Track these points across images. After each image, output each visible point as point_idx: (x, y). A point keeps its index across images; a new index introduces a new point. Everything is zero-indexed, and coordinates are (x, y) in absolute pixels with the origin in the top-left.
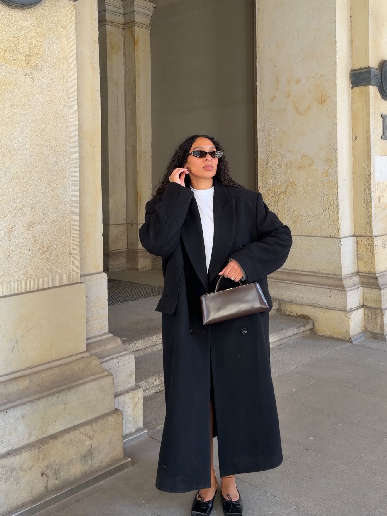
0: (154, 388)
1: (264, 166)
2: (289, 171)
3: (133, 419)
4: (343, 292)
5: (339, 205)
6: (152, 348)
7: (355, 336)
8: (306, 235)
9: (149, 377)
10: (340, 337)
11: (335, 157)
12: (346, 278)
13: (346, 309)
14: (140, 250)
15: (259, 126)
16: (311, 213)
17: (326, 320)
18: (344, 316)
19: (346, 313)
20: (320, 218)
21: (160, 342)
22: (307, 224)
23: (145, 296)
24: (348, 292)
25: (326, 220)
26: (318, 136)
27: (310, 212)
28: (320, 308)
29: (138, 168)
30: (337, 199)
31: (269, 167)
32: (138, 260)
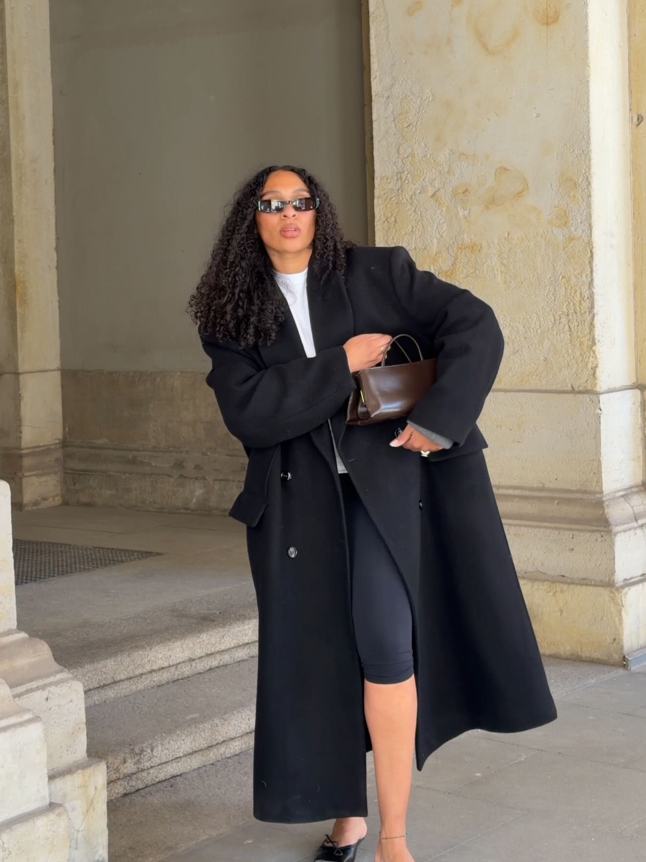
0: (119, 782)
1: (391, 198)
2: (461, 213)
3: (85, 839)
4: (604, 536)
5: (596, 304)
6: (103, 691)
7: (638, 652)
8: (508, 387)
9: (108, 755)
10: (597, 655)
11: (585, 173)
12: (614, 499)
13: (614, 580)
14: (27, 448)
15: (376, 86)
16: (521, 327)
17: (561, 611)
18: (607, 598)
19: (613, 590)
20: (546, 341)
21: (124, 675)
22: (512, 357)
23: (61, 570)
24: (619, 535)
25: (562, 347)
26: (538, 116)
27: (517, 324)
28: (546, 583)
29: (15, 207)
30: (589, 288)
31: (405, 201)
32: (21, 478)
